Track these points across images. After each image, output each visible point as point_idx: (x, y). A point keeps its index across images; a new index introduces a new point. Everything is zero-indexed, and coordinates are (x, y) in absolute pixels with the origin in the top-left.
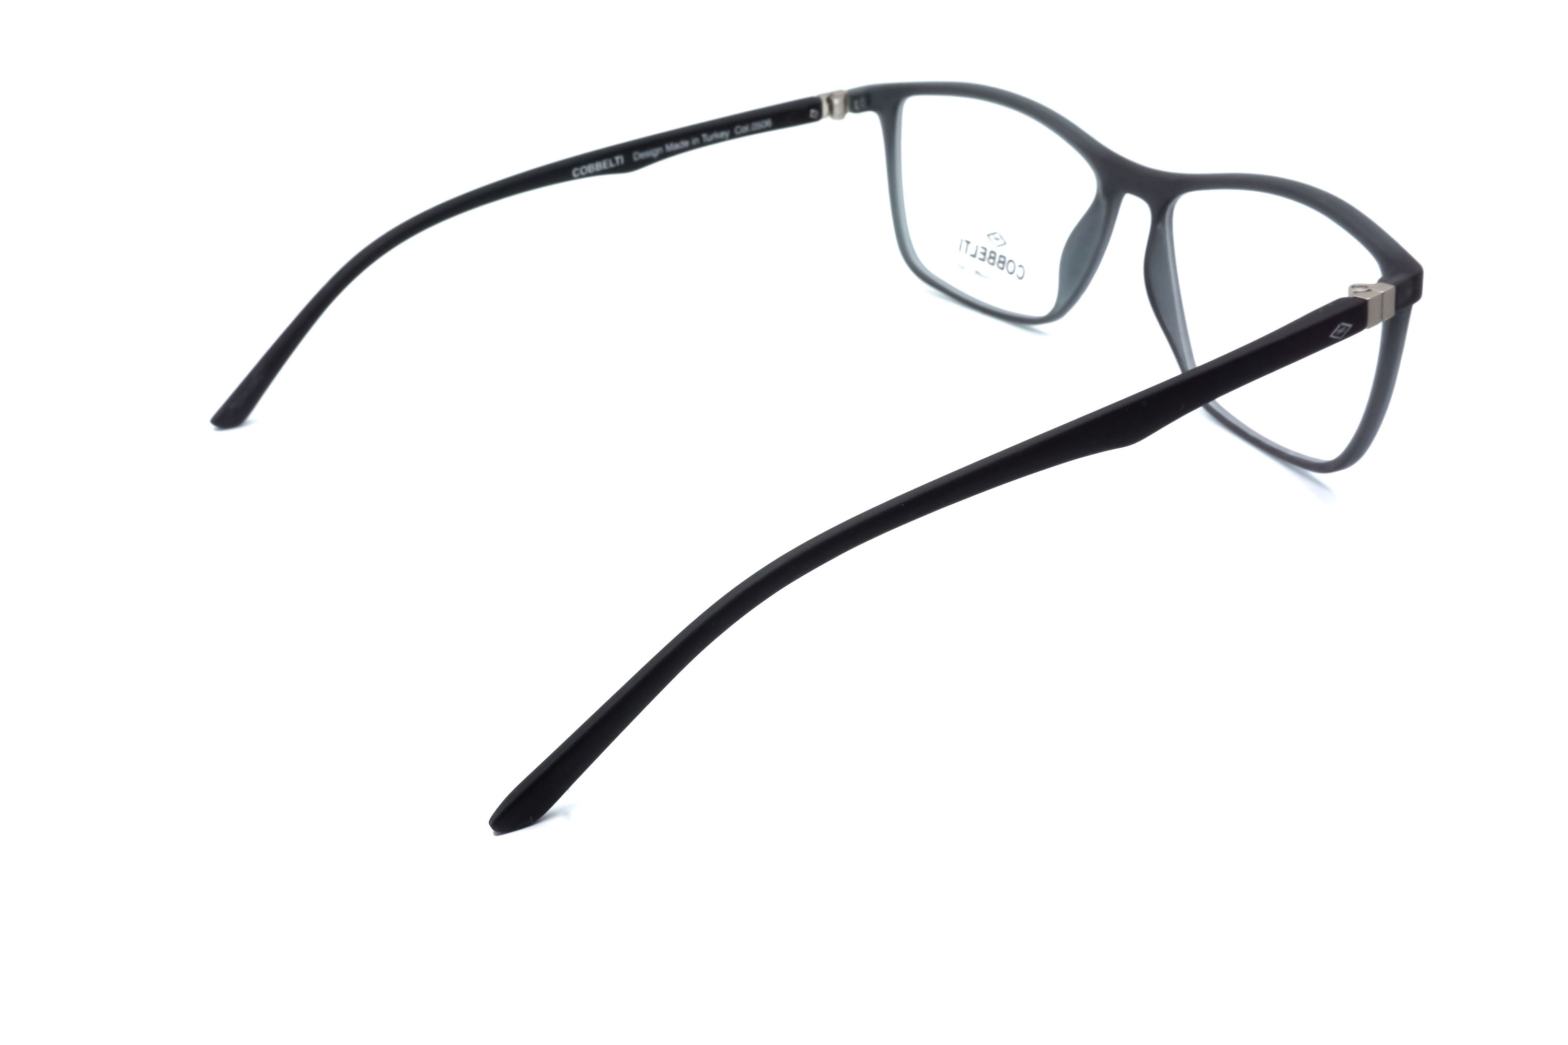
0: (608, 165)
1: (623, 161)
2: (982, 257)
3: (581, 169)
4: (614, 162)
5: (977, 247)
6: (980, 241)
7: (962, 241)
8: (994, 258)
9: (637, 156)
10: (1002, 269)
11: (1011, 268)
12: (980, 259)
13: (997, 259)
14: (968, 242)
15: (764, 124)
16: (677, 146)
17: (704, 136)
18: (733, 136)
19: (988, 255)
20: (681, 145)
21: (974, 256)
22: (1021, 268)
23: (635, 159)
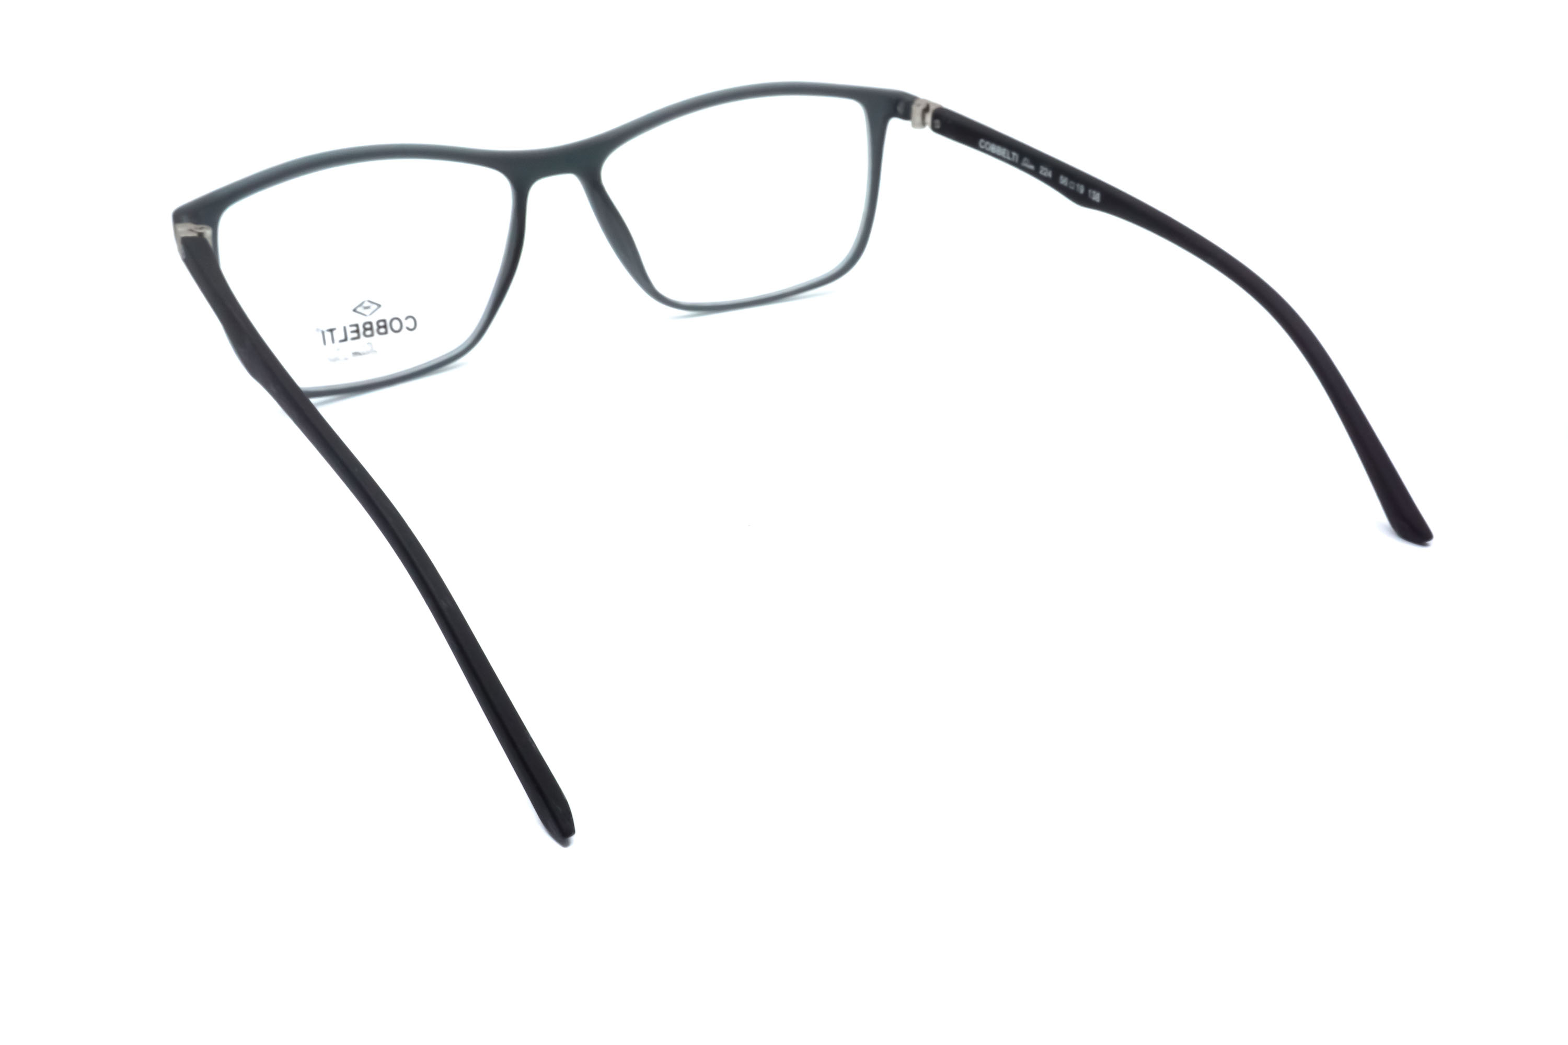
2: (355, 335)
5: (345, 328)
6: (348, 319)
7: (323, 333)
8: (371, 329)
10: (386, 333)
11: (396, 325)
12: (353, 339)
13: (375, 327)
14: (331, 331)
19: (361, 330)
21: (346, 339)
22: (411, 320)
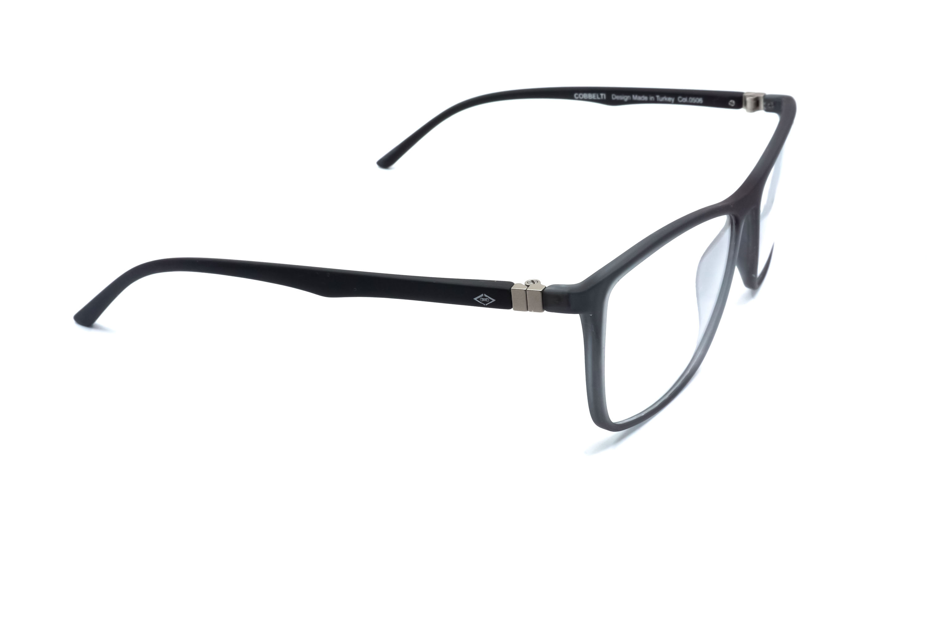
0: (596, 97)
1: (605, 98)
3: (580, 94)
4: (600, 96)
9: (614, 97)
15: (697, 100)
16: (640, 98)
17: (658, 96)
18: (676, 102)
20: (643, 98)
23: (613, 98)
